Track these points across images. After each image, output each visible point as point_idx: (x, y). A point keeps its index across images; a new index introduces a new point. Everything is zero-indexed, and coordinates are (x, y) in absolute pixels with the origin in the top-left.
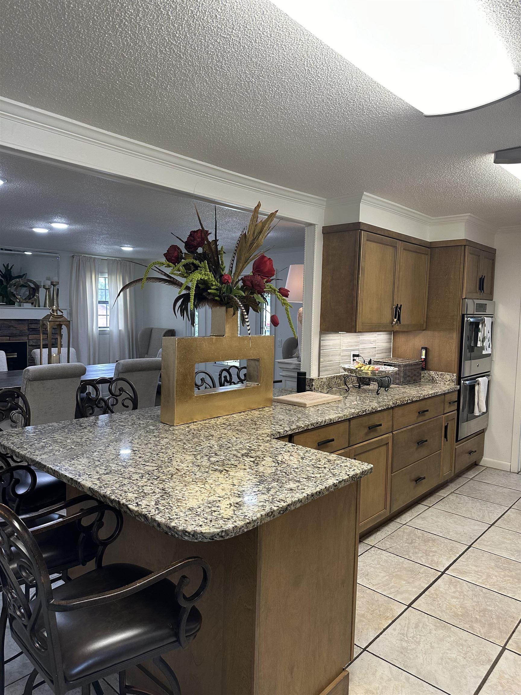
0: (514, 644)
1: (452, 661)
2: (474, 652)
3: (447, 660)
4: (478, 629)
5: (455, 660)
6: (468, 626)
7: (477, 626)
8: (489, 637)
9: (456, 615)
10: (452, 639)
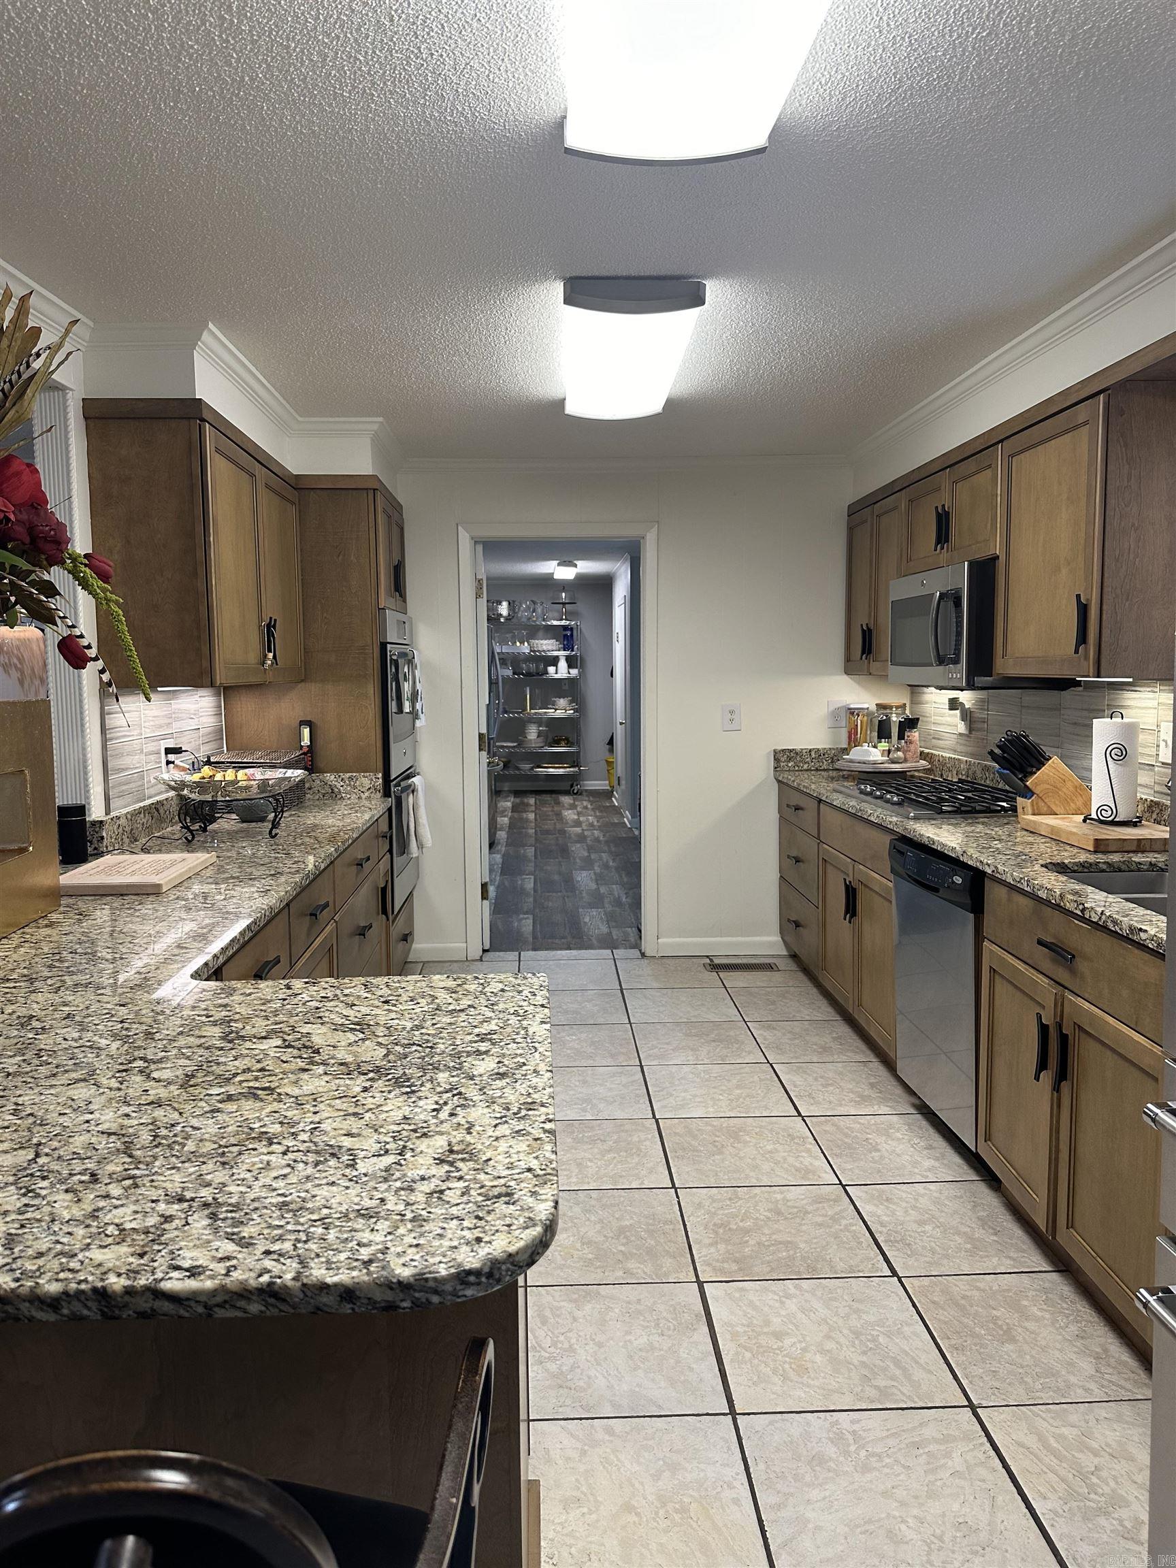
0: (707, 1268)
1: (647, 1351)
2: (665, 1314)
3: (640, 1354)
4: (639, 1271)
5: (651, 1348)
6: (620, 1273)
7: (632, 1265)
8: (666, 1275)
9: (589, 1263)
10: (617, 1310)
